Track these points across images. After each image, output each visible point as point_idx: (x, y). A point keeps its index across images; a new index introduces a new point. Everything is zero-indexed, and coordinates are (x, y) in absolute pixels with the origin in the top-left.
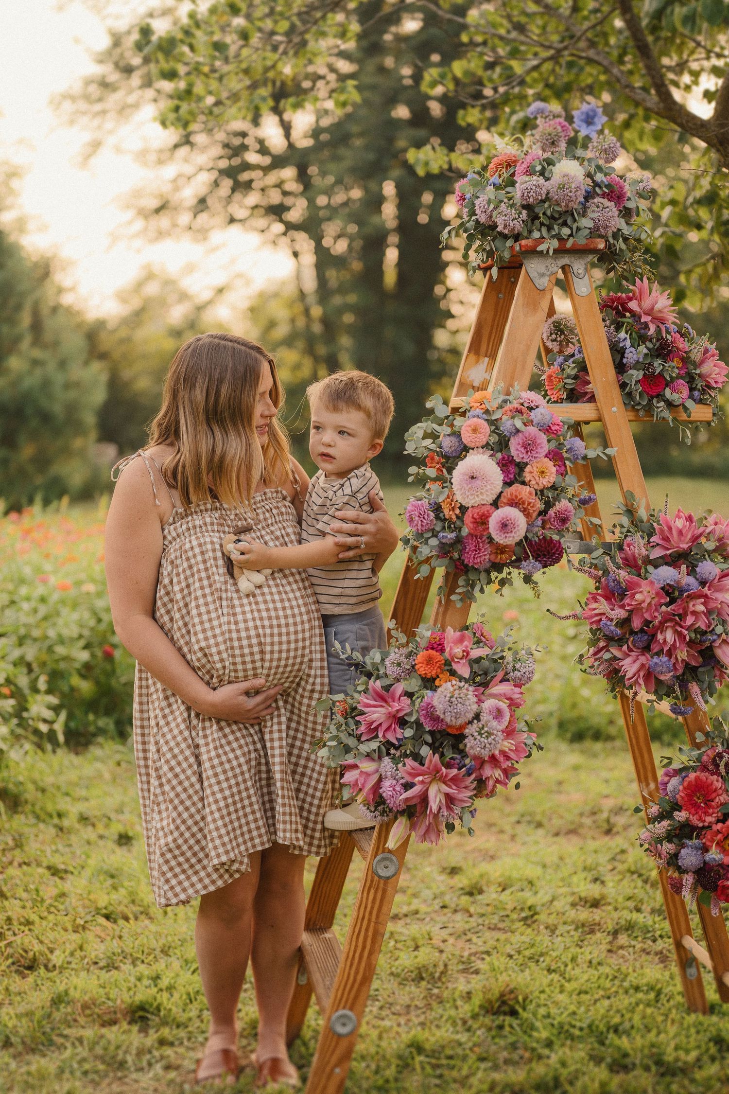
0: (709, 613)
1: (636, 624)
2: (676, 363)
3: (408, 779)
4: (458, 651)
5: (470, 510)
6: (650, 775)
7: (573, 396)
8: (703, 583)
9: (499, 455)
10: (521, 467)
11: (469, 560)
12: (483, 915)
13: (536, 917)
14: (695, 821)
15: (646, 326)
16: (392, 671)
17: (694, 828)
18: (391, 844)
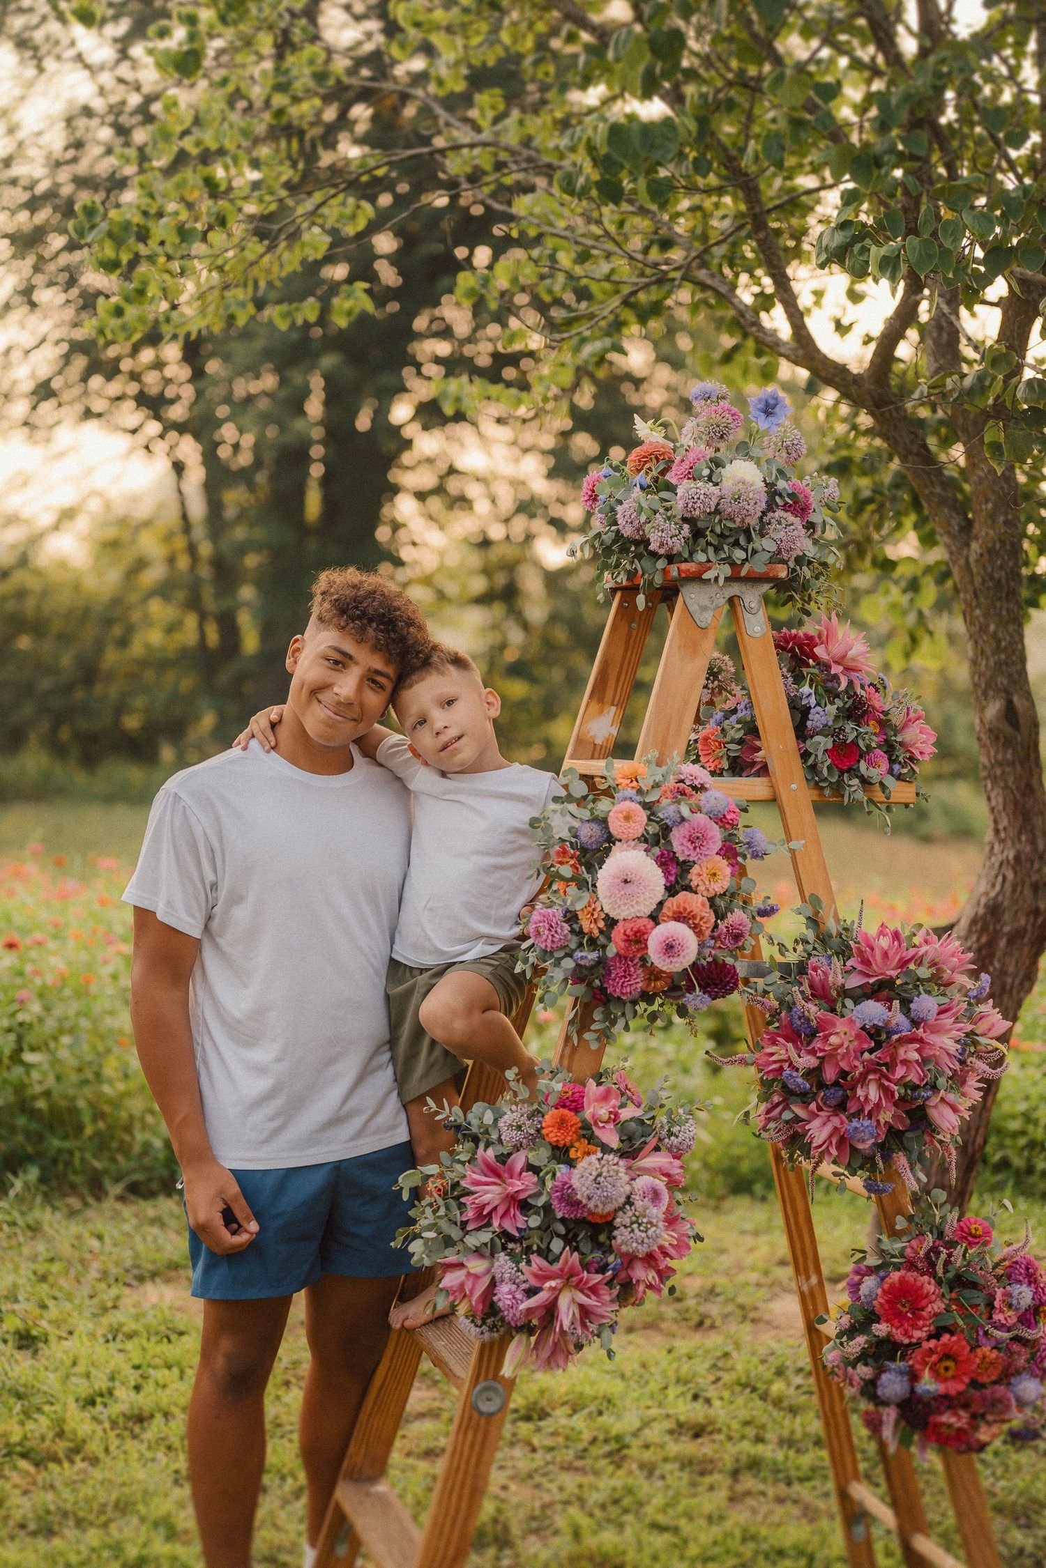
0: (924, 1061)
1: (830, 1074)
2: (871, 728)
3: (534, 1282)
4: (603, 1112)
5: (620, 924)
6: (811, 1266)
7: (738, 767)
8: (916, 1023)
9: (656, 850)
10: (686, 866)
11: (614, 989)
12: (551, 1449)
13: (625, 1452)
14: (899, 1336)
15: (836, 678)
16: (510, 1136)
17: (896, 1346)
18: (507, 1371)
